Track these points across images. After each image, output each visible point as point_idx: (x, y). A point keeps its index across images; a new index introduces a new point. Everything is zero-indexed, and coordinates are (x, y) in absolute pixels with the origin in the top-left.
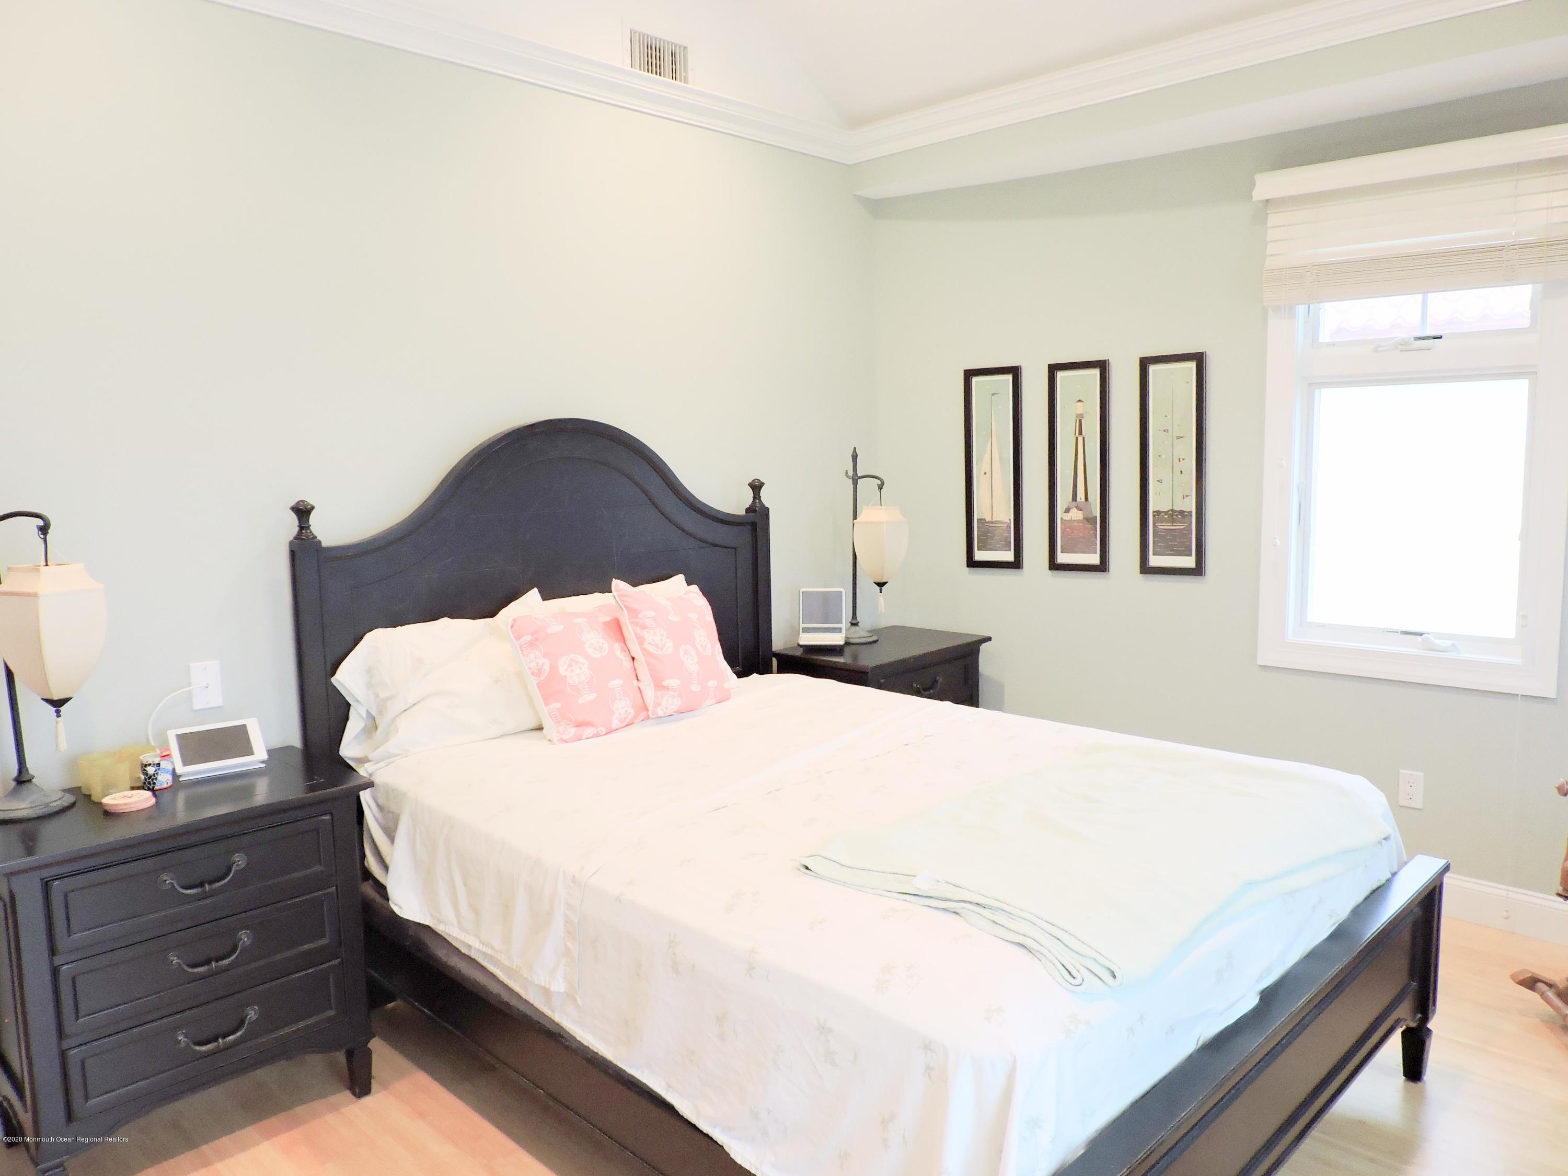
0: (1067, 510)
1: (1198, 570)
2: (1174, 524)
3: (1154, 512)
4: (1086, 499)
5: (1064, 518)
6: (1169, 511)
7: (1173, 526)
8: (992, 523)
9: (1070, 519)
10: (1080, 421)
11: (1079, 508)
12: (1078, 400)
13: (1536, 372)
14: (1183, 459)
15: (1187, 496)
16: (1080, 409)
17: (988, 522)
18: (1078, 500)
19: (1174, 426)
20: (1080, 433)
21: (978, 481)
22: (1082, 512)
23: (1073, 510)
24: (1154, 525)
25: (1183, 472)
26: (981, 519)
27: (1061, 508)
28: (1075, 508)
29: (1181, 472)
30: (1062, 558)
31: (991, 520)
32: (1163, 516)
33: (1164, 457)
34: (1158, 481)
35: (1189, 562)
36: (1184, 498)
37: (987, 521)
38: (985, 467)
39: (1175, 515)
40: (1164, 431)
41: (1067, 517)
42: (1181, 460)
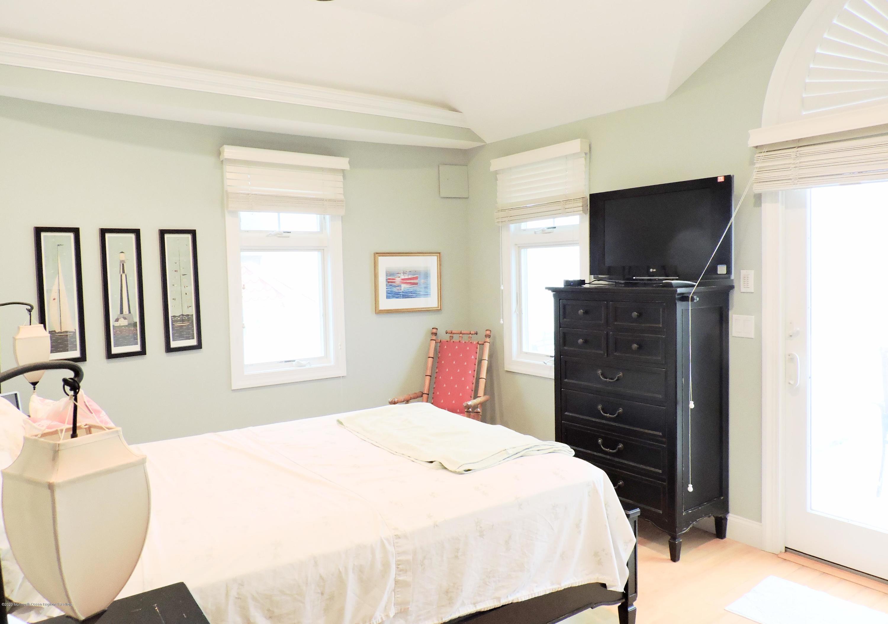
0: (117, 320)
1: (199, 346)
2: (184, 322)
3: (172, 317)
4: (130, 312)
5: (115, 325)
6: (180, 316)
7: (183, 323)
8: (61, 333)
9: (119, 325)
10: (123, 265)
11: (125, 318)
12: (121, 251)
13: (323, 249)
14: (187, 287)
15: (190, 307)
16: (122, 257)
17: (58, 333)
18: (124, 313)
19: (181, 268)
20: (124, 272)
21: (48, 307)
22: (127, 320)
23: (121, 319)
24: (173, 325)
25: (187, 294)
26: (52, 331)
27: (113, 318)
28: (122, 318)
29: (186, 294)
30: (115, 350)
31: (60, 331)
32: (177, 318)
33: (176, 285)
34: (173, 299)
35: (193, 342)
36: (188, 308)
37: (57, 331)
38: (55, 295)
39: (184, 318)
40: (175, 271)
41: (117, 324)
42: (186, 287)
